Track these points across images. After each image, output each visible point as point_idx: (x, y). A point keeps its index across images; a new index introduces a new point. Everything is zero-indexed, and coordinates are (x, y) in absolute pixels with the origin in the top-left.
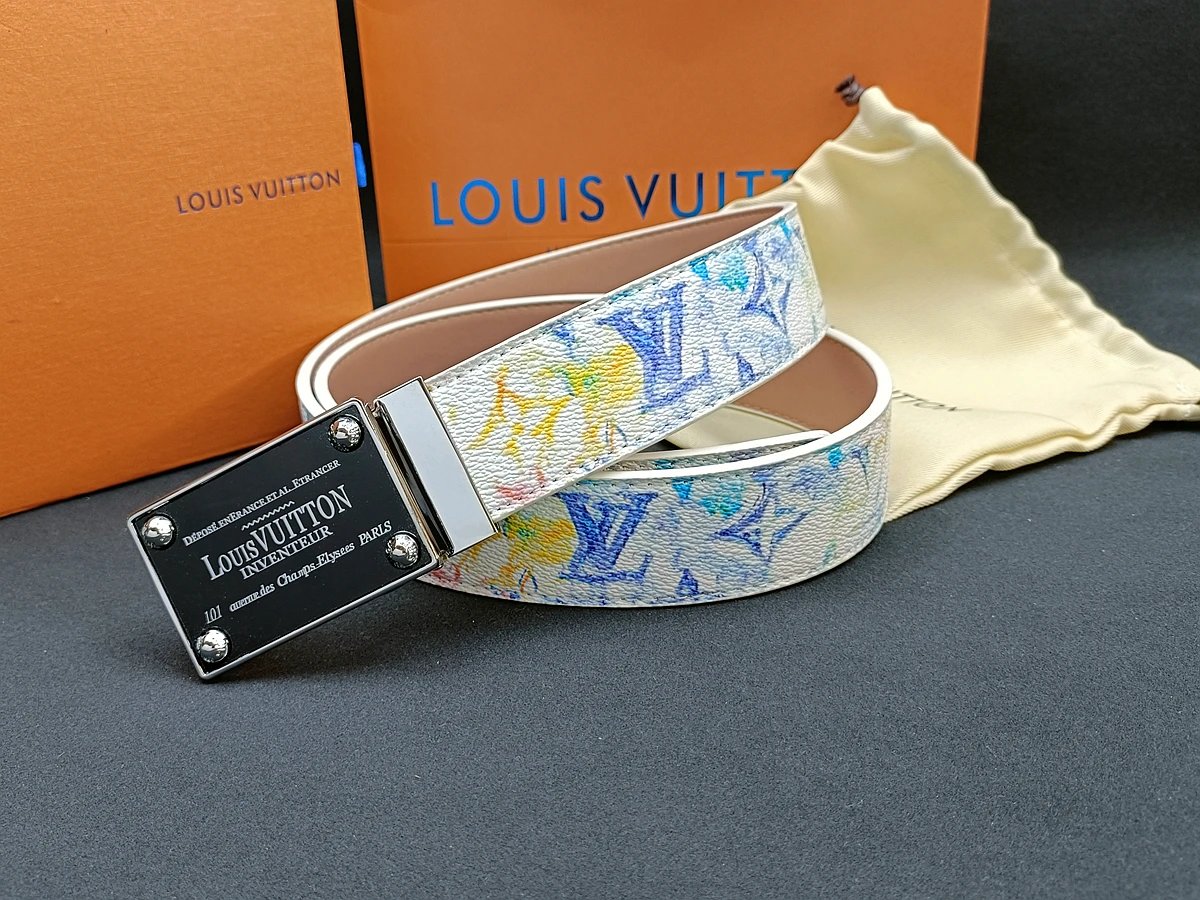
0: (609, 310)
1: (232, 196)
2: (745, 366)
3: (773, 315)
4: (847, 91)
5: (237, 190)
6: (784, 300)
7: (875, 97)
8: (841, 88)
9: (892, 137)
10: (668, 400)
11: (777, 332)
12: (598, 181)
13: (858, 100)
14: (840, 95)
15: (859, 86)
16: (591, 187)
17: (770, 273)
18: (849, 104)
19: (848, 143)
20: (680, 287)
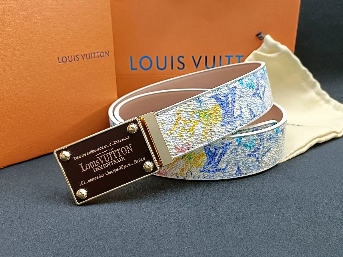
0: (212, 94)
1: (76, 58)
2: (252, 113)
3: (261, 97)
4: (260, 36)
5: (77, 56)
6: (264, 92)
7: (268, 38)
8: (258, 35)
9: (274, 49)
10: (229, 123)
11: (262, 102)
12: (183, 57)
13: (263, 38)
14: (257, 37)
15: (263, 35)
16: (181, 59)
17: (260, 84)
18: (260, 40)
19: (261, 51)
20: (235, 87)
